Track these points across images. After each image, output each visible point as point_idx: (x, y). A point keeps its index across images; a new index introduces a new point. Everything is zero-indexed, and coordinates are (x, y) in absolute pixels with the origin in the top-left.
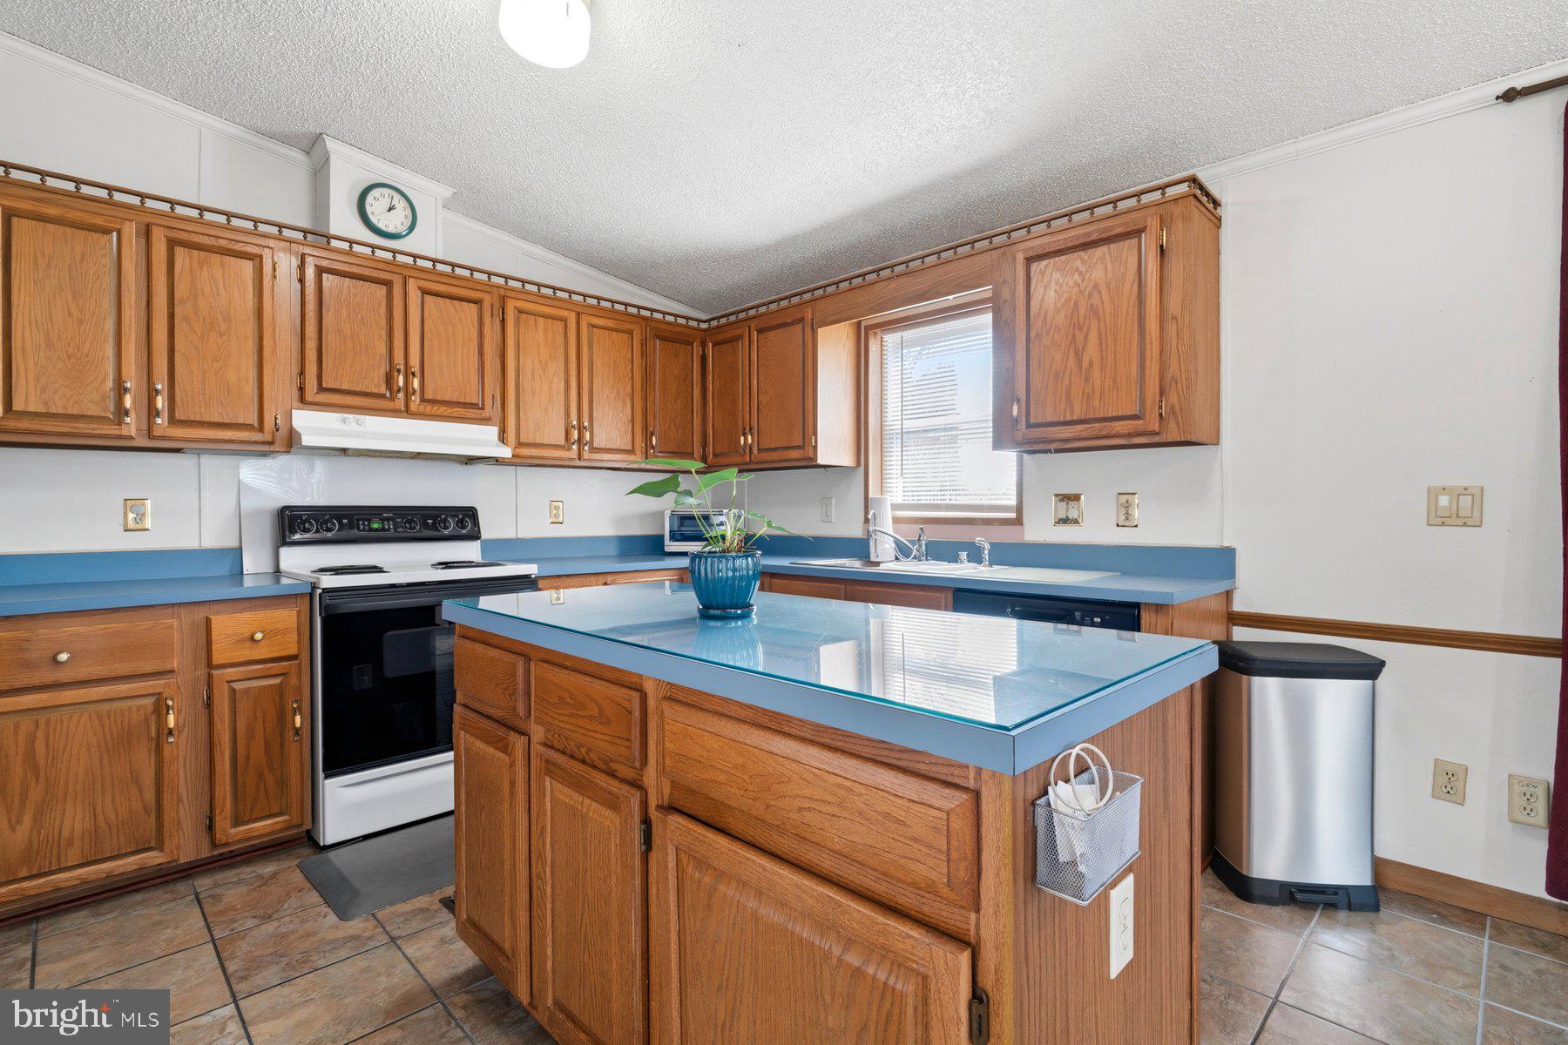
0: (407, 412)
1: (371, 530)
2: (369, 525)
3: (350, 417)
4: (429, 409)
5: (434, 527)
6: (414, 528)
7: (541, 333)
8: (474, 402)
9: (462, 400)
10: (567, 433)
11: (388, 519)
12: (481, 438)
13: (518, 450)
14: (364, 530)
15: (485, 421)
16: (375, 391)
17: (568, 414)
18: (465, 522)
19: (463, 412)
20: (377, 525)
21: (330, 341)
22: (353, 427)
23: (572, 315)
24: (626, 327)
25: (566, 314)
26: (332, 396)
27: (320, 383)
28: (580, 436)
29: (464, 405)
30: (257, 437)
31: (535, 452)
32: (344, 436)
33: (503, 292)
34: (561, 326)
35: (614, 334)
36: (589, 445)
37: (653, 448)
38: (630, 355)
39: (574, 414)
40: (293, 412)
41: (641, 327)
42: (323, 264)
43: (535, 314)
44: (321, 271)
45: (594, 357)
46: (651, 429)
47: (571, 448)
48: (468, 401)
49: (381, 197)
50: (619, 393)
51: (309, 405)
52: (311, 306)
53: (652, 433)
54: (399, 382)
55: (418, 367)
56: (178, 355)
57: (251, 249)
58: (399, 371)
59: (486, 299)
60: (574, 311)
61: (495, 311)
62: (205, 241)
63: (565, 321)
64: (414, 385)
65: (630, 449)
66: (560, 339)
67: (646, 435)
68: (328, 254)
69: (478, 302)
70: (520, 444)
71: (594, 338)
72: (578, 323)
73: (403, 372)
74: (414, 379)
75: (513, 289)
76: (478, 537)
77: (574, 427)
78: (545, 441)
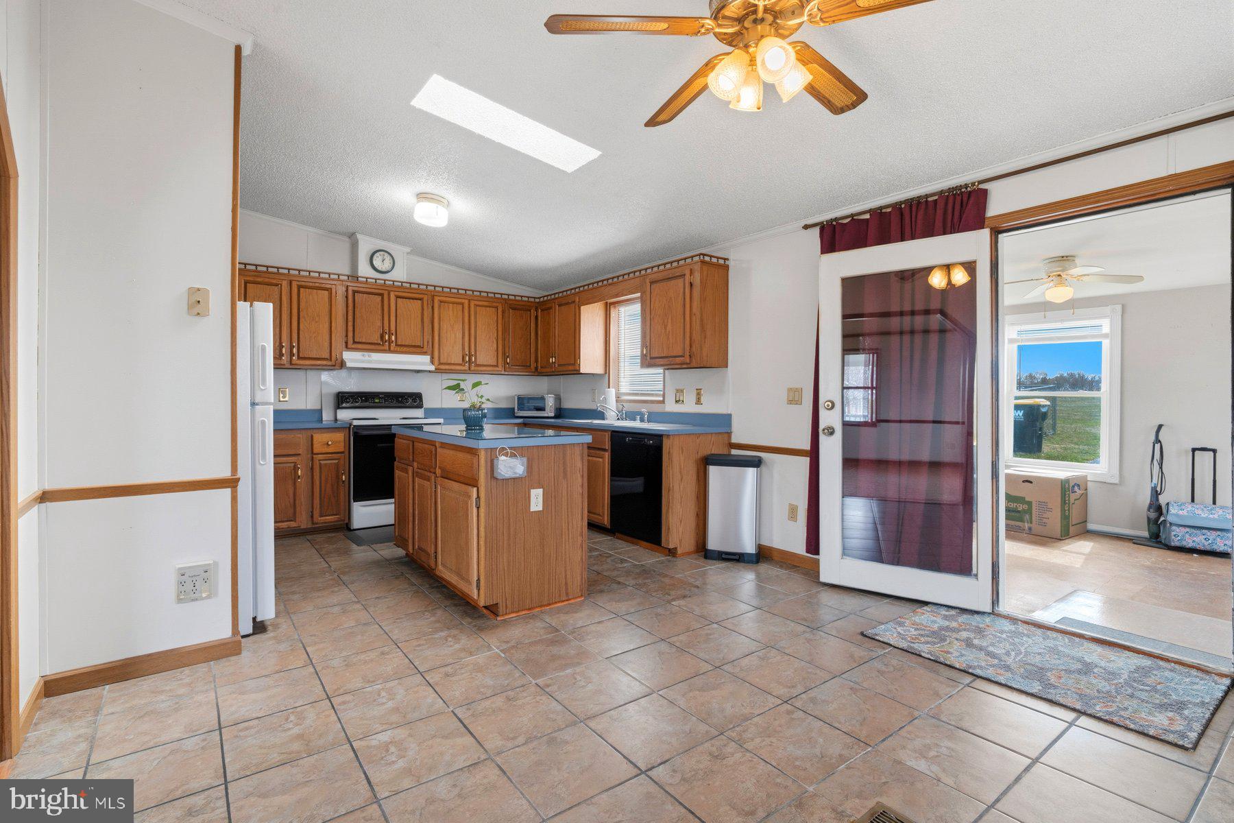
0: (390, 351)
2: (374, 401)
3: (366, 354)
4: (399, 349)
5: (402, 402)
6: (393, 402)
7: (451, 311)
8: (419, 345)
9: (413, 344)
10: (463, 358)
11: (382, 398)
12: (422, 361)
13: (439, 366)
15: (425, 353)
16: (376, 342)
17: (463, 349)
18: (411, 400)
19: (414, 350)
20: (377, 401)
21: (358, 321)
22: (367, 358)
23: (466, 302)
24: (495, 304)
25: (463, 301)
26: (355, 343)
27: (354, 340)
28: (470, 359)
29: (414, 346)
30: (329, 363)
31: (447, 367)
32: (363, 362)
33: (433, 293)
34: (460, 307)
35: (488, 309)
36: (474, 363)
37: (508, 364)
38: (496, 318)
39: (467, 348)
40: (347, 353)
41: (502, 304)
42: (355, 289)
43: (448, 302)
44: (355, 292)
45: (477, 321)
46: (507, 354)
47: (465, 365)
48: (416, 345)
49: (379, 256)
50: (490, 337)
51: (349, 349)
52: (350, 308)
53: (508, 356)
54: (386, 338)
55: (394, 330)
56: (301, 332)
57: (327, 286)
58: (386, 333)
59: (425, 297)
60: (467, 299)
61: (430, 302)
62: (308, 284)
63: (463, 304)
64: (392, 339)
65: (496, 364)
66: (460, 313)
67: (505, 357)
68: (357, 285)
69: (421, 299)
70: (440, 363)
71: (477, 312)
72: (469, 304)
73: (388, 333)
74: (392, 336)
75: (439, 292)
76: (422, 407)
77: (466, 355)
78: (452, 362)
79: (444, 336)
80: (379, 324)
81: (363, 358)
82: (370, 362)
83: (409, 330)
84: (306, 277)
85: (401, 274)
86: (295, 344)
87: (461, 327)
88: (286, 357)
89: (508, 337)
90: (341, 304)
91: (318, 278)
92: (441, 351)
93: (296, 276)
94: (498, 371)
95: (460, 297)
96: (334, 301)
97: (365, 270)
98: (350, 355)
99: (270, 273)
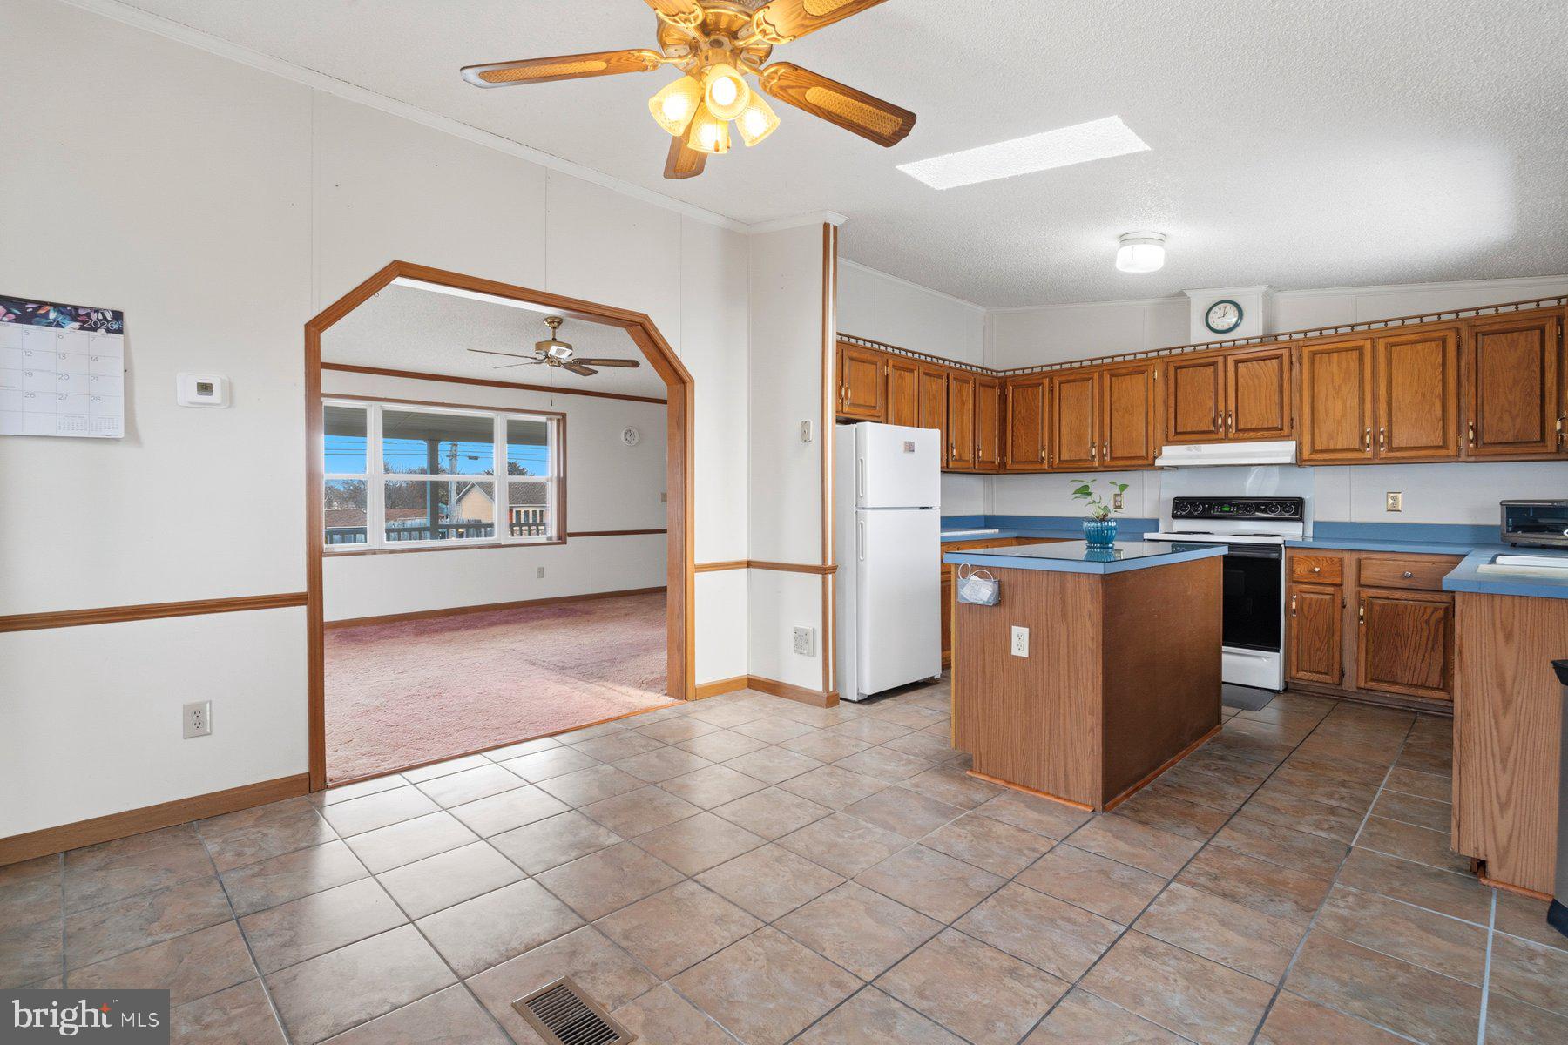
0: (1226, 439)
1: (1222, 511)
2: (1221, 509)
3: (1192, 447)
4: (1241, 435)
5: (1265, 511)
6: (1249, 511)
7: (1335, 365)
8: (1275, 425)
9: (1266, 426)
10: (1362, 438)
11: (1234, 505)
12: (1283, 450)
13: (1311, 456)
14: (1217, 511)
15: (1288, 437)
16: (1207, 429)
17: (1362, 423)
18: (1292, 508)
19: (1265, 433)
20: (1227, 509)
21: (1181, 405)
22: (1194, 452)
23: (1368, 344)
24: (1436, 335)
25: (1360, 343)
26: (1182, 436)
27: (1176, 429)
28: (1375, 439)
29: (1268, 429)
30: (1146, 462)
31: (1327, 456)
32: (1190, 457)
33: (1301, 344)
34: (1355, 354)
35: (1419, 346)
36: (1386, 445)
37: (1472, 441)
38: (1440, 360)
39: (1368, 422)
40: (1163, 447)
41: (1458, 330)
42: (1178, 364)
43: (1329, 352)
44: (1177, 368)
45: (1394, 371)
46: (1471, 424)
47: (1365, 451)
48: (1270, 426)
49: (1218, 310)
50: (1424, 396)
51: (1169, 442)
52: (1172, 390)
53: (1471, 427)
54: (1220, 423)
55: (1234, 410)
56: (1113, 428)
57: (1143, 368)
58: (1221, 415)
59: (1285, 352)
60: (1371, 338)
61: (1295, 359)
62: (1124, 371)
63: (1360, 350)
64: (1230, 423)
65: (1441, 444)
66: (1354, 366)
67: (1464, 430)
68: (1181, 358)
69: (1279, 357)
70: (1314, 451)
71: (1394, 356)
72: (1374, 347)
73: (1223, 416)
74: (1230, 419)
75: (1310, 339)
76: (1301, 519)
77: (1368, 432)
78: (1339, 447)
79: (1320, 407)
80: (1212, 404)
81: (1189, 453)
82: (1198, 457)
83: (1259, 410)
84: (1119, 363)
85: (1252, 327)
86: (1107, 444)
87: (1357, 388)
88: (1097, 459)
89: (1473, 389)
90: (1160, 386)
91: (1130, 361)
92: (1316, 431)
93: (1108, 364)
94: (1448, 456)
95: (1354, 337)
96: (1150, 385)
97: (1199, 335)
98: (1167, 450)
99: (1081, 367)
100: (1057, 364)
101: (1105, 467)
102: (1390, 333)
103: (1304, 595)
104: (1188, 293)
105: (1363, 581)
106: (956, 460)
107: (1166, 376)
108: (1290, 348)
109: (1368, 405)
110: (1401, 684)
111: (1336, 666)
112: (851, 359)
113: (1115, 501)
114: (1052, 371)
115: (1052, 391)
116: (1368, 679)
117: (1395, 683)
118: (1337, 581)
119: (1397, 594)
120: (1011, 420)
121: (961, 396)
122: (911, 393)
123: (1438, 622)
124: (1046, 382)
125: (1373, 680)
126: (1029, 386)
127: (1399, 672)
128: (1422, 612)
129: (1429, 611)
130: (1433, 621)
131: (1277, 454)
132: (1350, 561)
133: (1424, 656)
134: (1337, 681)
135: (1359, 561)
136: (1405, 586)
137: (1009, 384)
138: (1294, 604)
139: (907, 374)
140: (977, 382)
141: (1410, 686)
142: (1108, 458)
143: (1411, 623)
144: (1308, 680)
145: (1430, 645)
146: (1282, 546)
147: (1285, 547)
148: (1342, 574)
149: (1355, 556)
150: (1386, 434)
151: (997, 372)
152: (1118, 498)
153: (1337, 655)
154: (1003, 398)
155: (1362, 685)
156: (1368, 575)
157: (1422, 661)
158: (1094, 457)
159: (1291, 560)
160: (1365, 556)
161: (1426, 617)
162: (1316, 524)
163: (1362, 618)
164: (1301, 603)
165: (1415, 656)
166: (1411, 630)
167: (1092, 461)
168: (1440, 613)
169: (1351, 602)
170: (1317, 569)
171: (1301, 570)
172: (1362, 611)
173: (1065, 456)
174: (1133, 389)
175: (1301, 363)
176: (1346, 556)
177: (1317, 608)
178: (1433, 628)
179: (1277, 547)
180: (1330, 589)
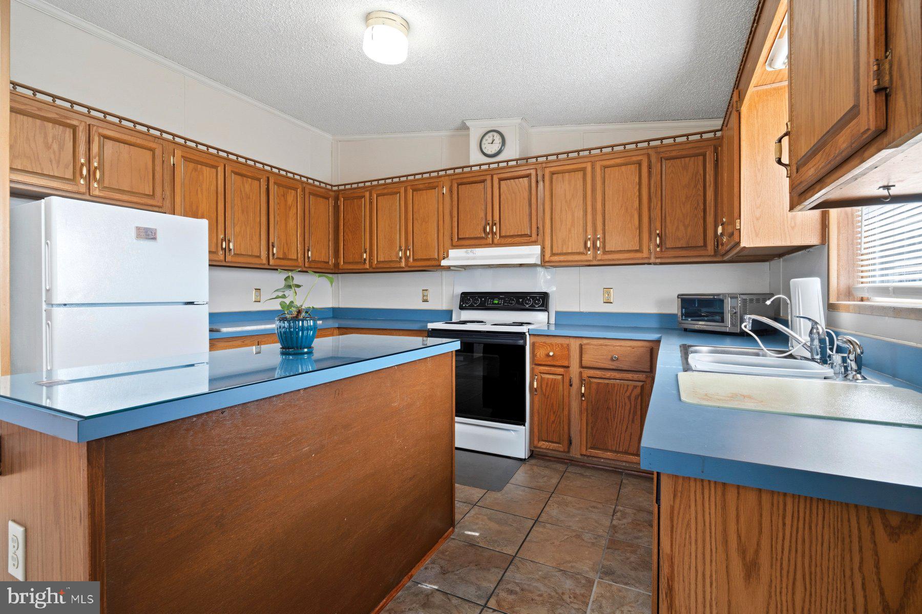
0: (493, 244)
1: (493, 304)
2: (493, 301)
3: (469, 250)
4: (503, 241)
5: (522, 304)
6: (512, 304)
7: (566, 183)
8: (526, 233)
9: (520, 233)
10: (585, 243)
11: (502, 299)
12: (531, 253)
13: (552, 258)
14: (490, 304)
15: (535, 243)
16: (479, 235)
17: (585, 231)
18: (539, 301)
19: (519, 240)
20: (497, 302)
21: (462, 216)
22: (471, 255)
23: (589, 166)
24: (634, 159)
25: (583, 165)
26: (462, 242)
27: (458, 235)
28: (594, 244)
29: (521, 236)
30: (437, 263)
31: (562, 258)
32: (468, 259)
33: (544, 165)
34: (580, 174)
35: (623, 168)
36: (601, 250)
37: (658, 246)
38: (637, 180)
39: (590, 230)
40: (450, 251)
41: (649, 156)
42: (460, 181)
43: (563, 172)
44: (459, 185)
45: (607, 188)
46: (658, 232)
47: (587, 253)
48: (523, 233)
49: (489, 138)
50: (627, 209)
51: (454, 247)
52: (455, 202)
53: (658, 234)
54: (488, 230)
55: (498, 220)
56: (414, 233)
57: (435, 184)
58: (489, 224)
59: (533, 172)
60: (591, 161)
61: (540, 178)
62: (421, 186)
63: (584, 170)
64: (495, 230)
65: (638, 248)
66: (580, 183)
67: (653, 236)
68: (461, 176)
69: (528, 176)
70: (553, 254)
71: (607, 176)
72: (593, 168)
73: (491, 224)
74: (494, 227)
75: (550, 162)
76: (546, 310)
77: (589, 239)
78: (570, 251)
79: (557, 217)
80: (482, 215)
81: (468, 255)
82: (474, 259)
83: (514, 221)
84: (418, 180)
85: (511, 152)
86: (411, 247)
87: (582, 201)
88: (403, 260)
89: (659, 203)
90: (447, 198)
91: (427, 178)
92: (554, 238)
93: (411, 181)
94: (643, 258)
95: (580, 160)
96: (441, 199)
97: (476, 158)
98: (452, 253)
99: (393, 183)
100: (376, 180)
101: (409, 267)
102: (604, 157)
103: (544, 376)
104: (468, 123)
105: (584, 363)
106: (278, 258)
107: (451, 191)
108: (536, 169)
109: (589, 217)
110: (611, 451)
111: (566, 437)
112: (100, 135)
113: (424, 296)
114: (372, 186)
115: (371, 203)
116: (589, 446)
117: (607, 450)
118: (566, 364)
119: (608, 374)
120: (342, 227)
121: (286, 201)
122: (213, 188)
123: (636, 399)
124: (367, 194)
125: (591, 448)
126: (354, 198)
127: (610, 441)
128: (625, 389)
129: (630, 389)
130: (633, 398)
131: (528, 256)
132: (575, 345)
133: (627, 427)
134: (566, 450)
135: (581, 346)
136: (614, 367)
137: (340, 196)
138: (535, 383)
139: (206, 171)
140: (307, 191)
141: (616, 452)
142: (411, 260)
143: (618, 399)
144: (546, 449)
145: (631, 419)
146: (527, 334)
147: (530, 335)
148: (568, 357)
149: (579, 342)
150: (601, 240)
151: (332, 186)
152: (426, 293)
153: (566, 428)
154: (336, 208)
155: (584, 452)
156: (588, 359)
157: (626, 431)
158: (401, 258)
159: (533, 345)
160: (585, 341)
161: (628, 394)
162: (557, 313)
163: (583, 395)
164: (541, 382)
165: (620, 427)
166: (618, 405)
167: (400, 262)
168: (638, 391)
169: (576, 381)
170: (551, 354)
171: (541, 353)
172: (583, 388)
173: (381, 259)
174: (429, 202)
175: (544, 181)
176: (572, 341)
177: (552, 387)
178: (633, 403)
179: (522, 335)
180: (561, 370)
